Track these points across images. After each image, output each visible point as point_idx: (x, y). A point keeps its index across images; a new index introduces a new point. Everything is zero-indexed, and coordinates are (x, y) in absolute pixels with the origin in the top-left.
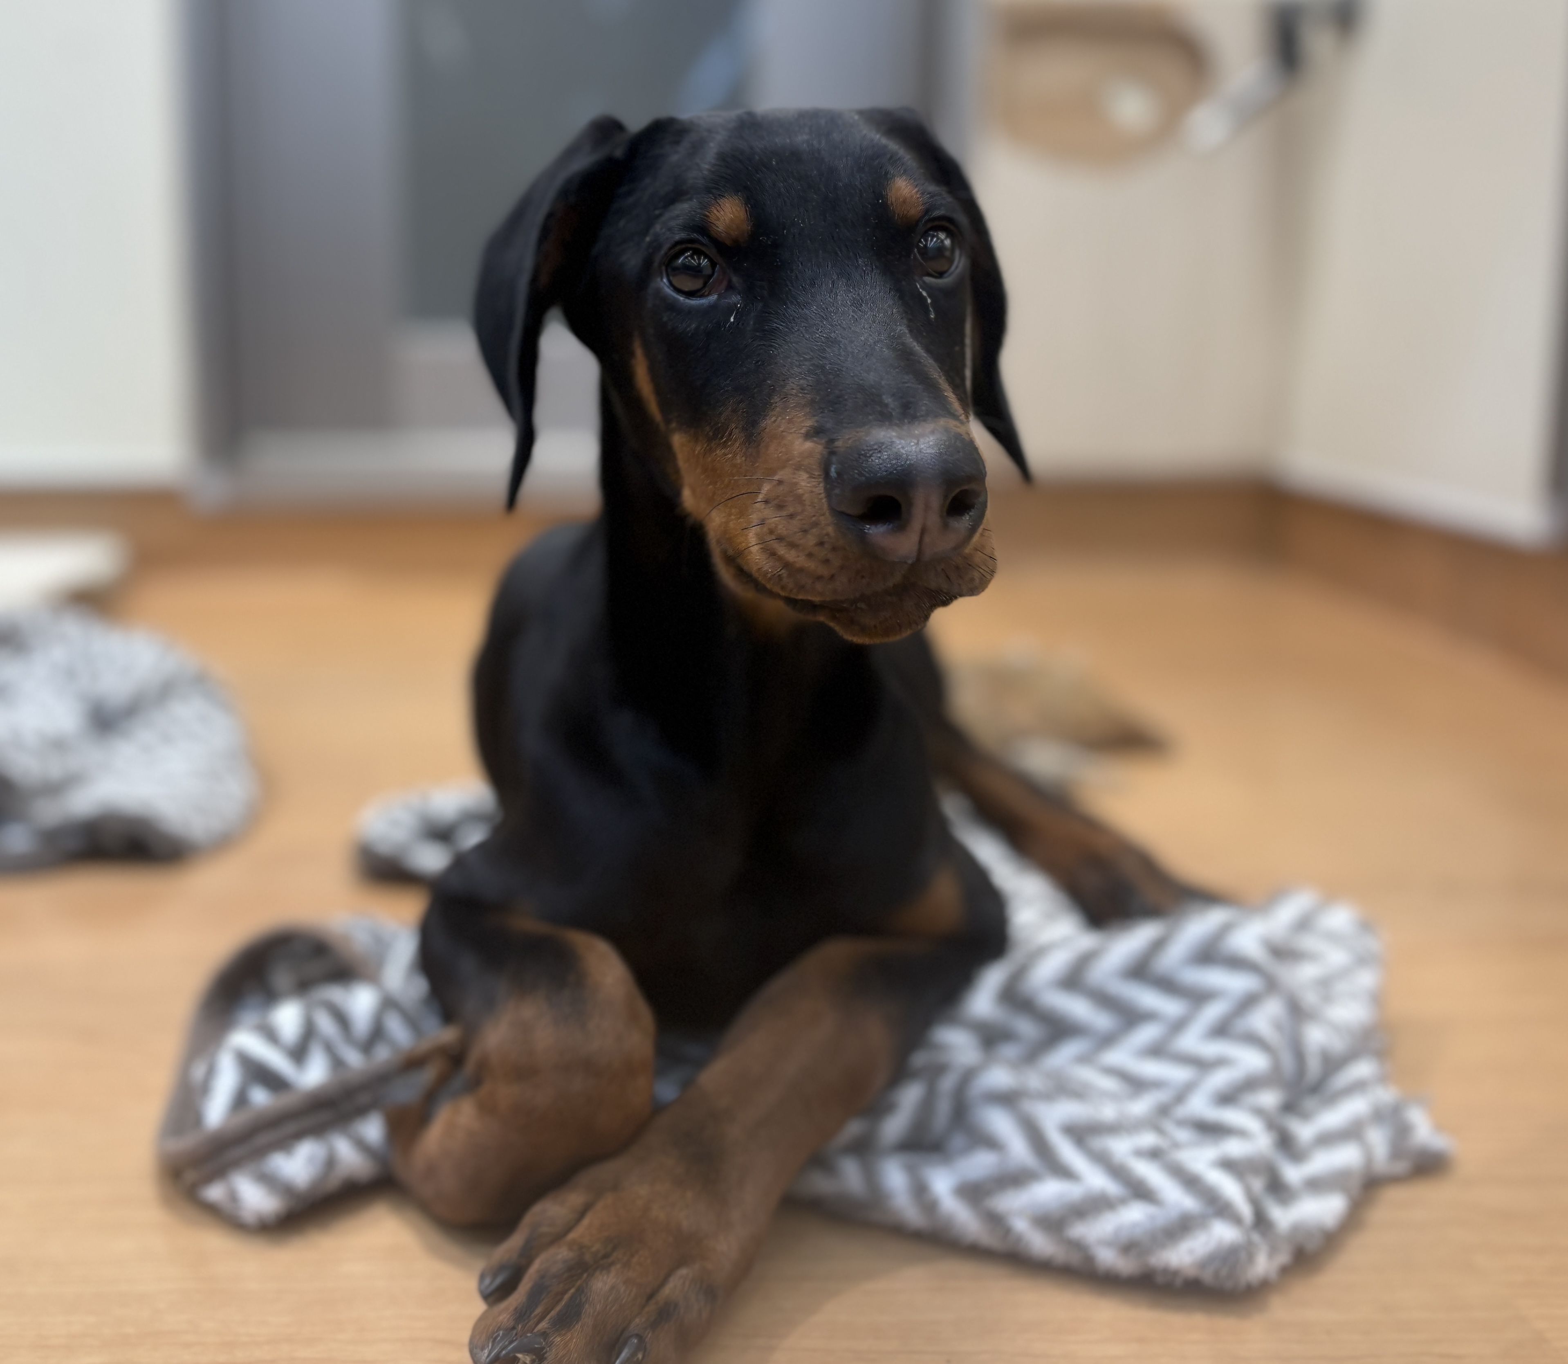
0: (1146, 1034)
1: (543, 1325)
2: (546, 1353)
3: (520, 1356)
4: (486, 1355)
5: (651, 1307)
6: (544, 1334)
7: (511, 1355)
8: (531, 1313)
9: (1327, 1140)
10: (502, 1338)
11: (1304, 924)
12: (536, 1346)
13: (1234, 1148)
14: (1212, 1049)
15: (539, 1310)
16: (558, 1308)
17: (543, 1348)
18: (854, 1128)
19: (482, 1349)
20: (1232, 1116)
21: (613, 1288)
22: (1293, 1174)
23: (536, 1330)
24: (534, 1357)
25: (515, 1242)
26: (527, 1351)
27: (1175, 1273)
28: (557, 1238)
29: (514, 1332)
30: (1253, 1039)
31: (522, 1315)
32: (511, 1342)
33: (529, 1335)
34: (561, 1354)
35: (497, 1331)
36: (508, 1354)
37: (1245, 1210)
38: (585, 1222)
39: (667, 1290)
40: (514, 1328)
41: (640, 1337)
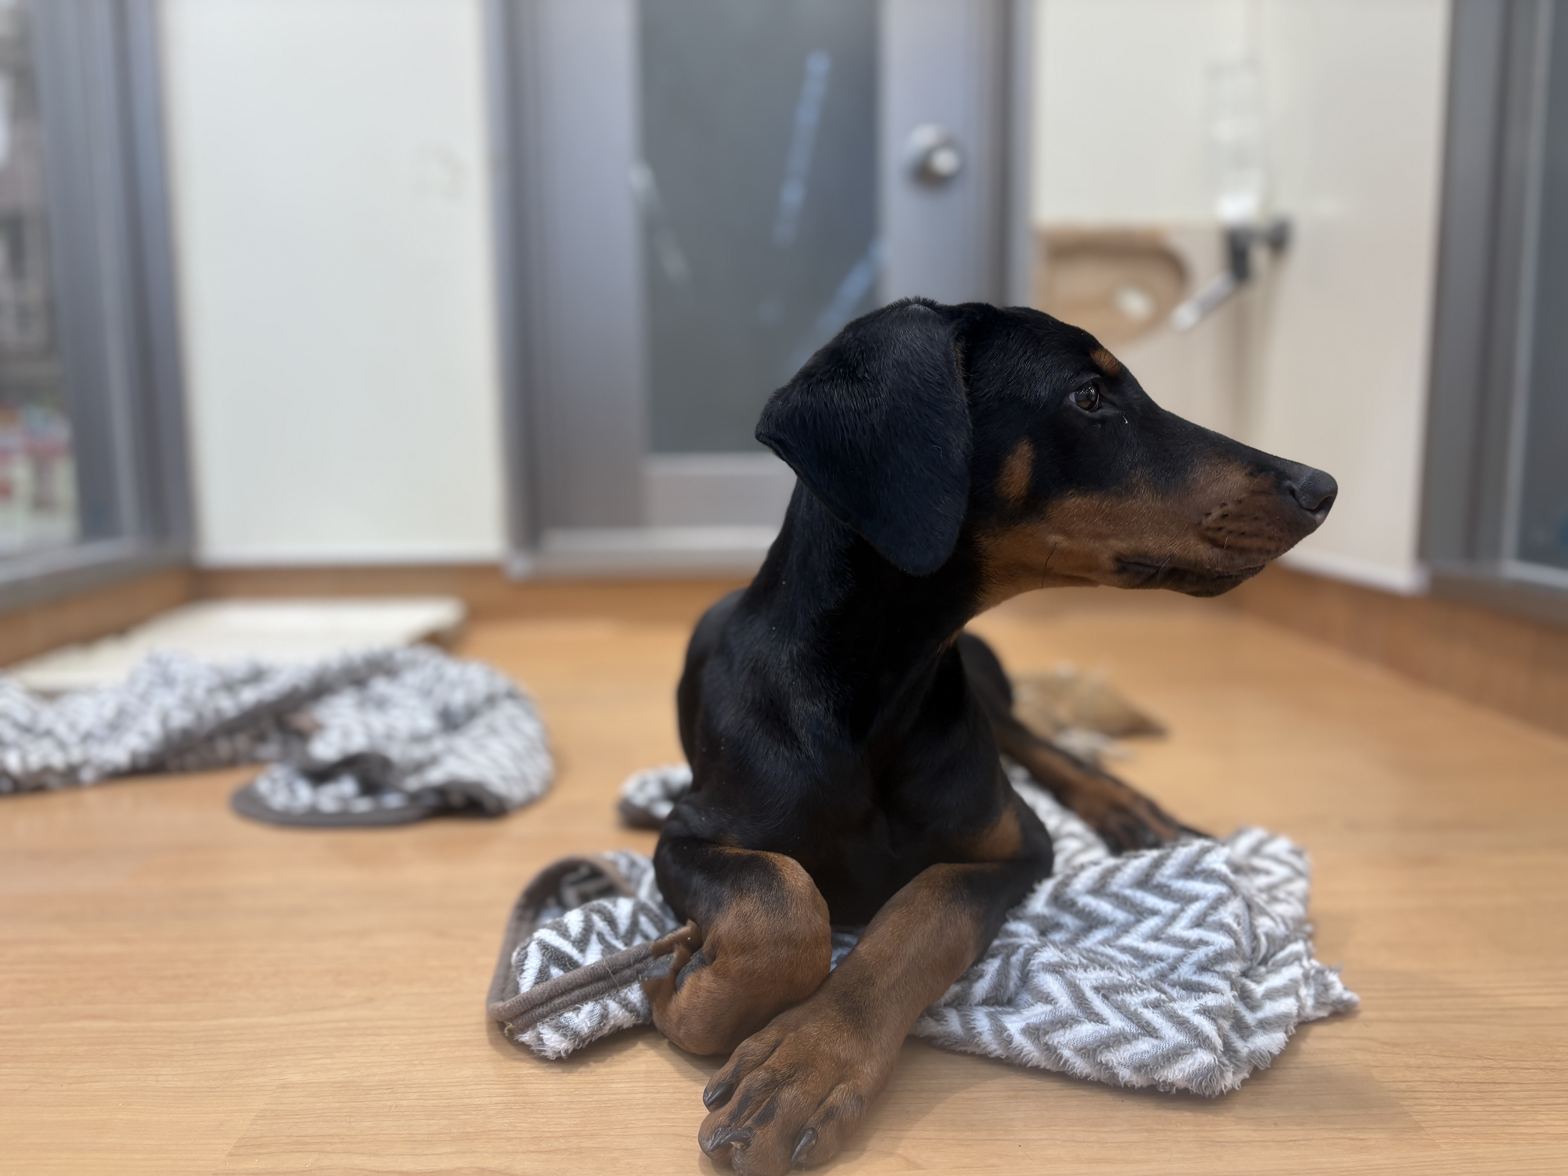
0: (1151, 924)
1: (749, 1122)
2: (751, 1141)
3: (733, 1143)
4: (710, 1144)
5: (821, 1110)
6: (750, 1129)
7: (727, 1143)
8: (741, 1116)
9: (1272, 995)
10: (721, 1133)
11: (1256, 850)
12: (744, 1137)
13: (1210, 1000)
14: (1194, 934)
15: (746, 1113)
16: (758, 1111)
17: (749, 1138)
18: (955, 989)
19: (708, 1140)
20: (1208, 979)
21: (795, 1097)
22: (1250, 1018)
23: (744, 1126)
24: (743, 1144)
25: (729, 1067)
26: (738, 1140)
27: (1172, 1085)
28: (758, 1064)
29: (730, 1128)
30: (1222, 927)
31: (734, 1117)
32: (726, 1135)
33: (739, 1129)
34: (760, 1142)
35: (718, 1128)
36: (726, 1141)
37: (1218, 1042)
38: (776, 1054)
39: (830, 1099)
40: (729, 1126)
41: (813, 1130)
